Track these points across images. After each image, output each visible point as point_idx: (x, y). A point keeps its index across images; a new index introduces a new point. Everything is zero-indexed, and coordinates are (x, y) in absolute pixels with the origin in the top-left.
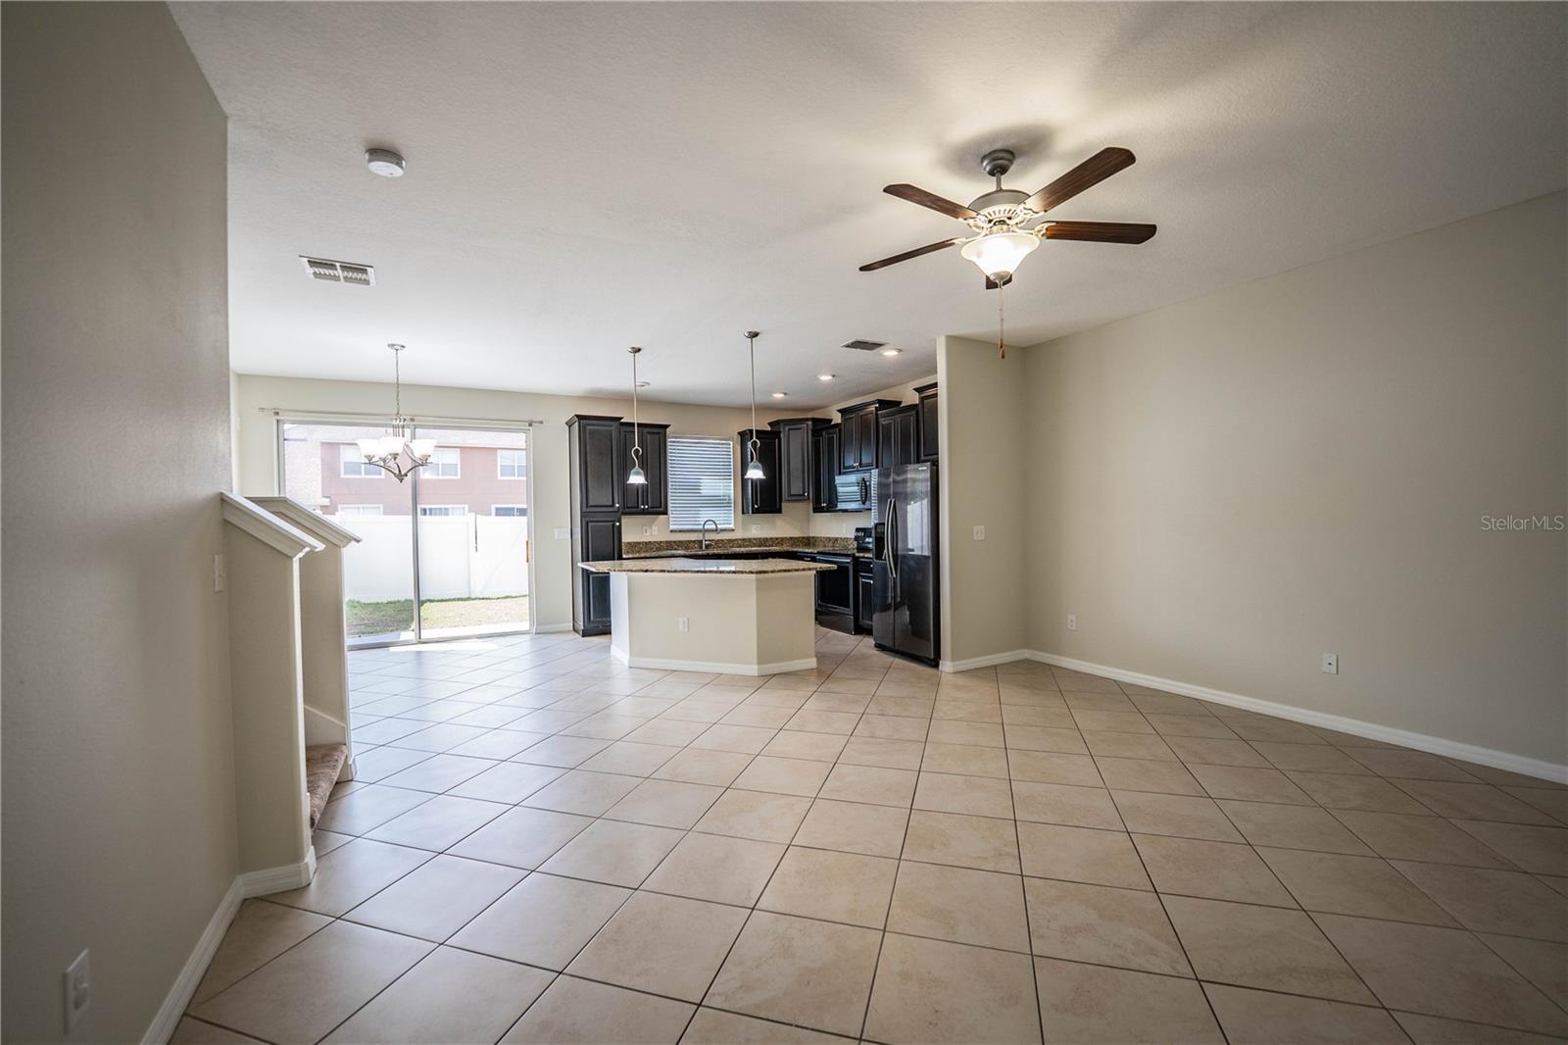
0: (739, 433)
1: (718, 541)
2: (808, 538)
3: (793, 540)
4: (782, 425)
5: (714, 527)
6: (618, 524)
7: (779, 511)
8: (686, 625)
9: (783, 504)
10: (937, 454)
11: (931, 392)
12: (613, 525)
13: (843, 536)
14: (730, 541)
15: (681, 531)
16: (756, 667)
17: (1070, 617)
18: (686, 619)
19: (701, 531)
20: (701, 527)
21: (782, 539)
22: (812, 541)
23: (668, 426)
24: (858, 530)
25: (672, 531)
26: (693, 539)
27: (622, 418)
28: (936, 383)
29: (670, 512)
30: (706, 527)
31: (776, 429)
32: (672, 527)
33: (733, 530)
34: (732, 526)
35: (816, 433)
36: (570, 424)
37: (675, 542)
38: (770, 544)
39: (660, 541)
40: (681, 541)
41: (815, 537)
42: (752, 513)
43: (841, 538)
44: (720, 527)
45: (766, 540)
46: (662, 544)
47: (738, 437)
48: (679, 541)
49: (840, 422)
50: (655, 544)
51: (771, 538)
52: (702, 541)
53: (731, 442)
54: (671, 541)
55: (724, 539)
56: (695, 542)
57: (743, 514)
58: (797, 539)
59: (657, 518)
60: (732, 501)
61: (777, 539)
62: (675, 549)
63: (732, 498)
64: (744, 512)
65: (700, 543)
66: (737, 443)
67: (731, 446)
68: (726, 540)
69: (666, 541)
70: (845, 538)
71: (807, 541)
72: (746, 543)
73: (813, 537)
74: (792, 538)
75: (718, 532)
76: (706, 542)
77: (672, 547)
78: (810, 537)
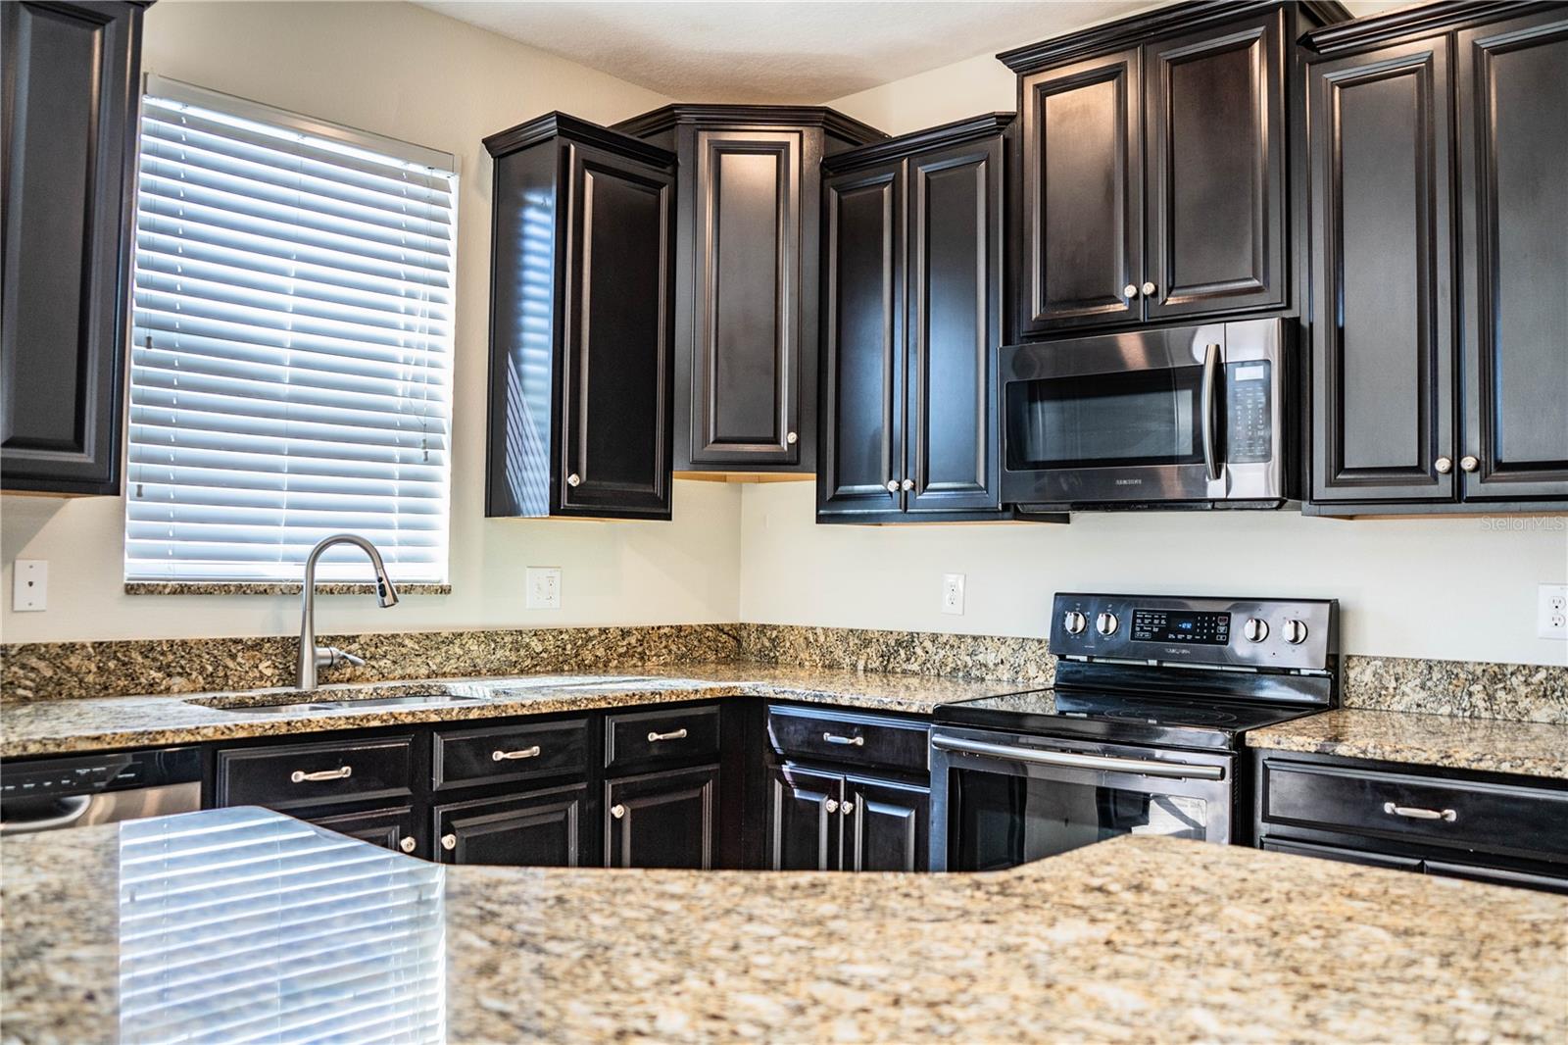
0: (486, 139)
1: (379, 640)
4: (683, 134)
5: (366, 572)
7: (659, 508)
9: (676, 478)
13: (947, 629)
14: (431, 641)
15: (183, 590)
19: (292, 591)
20: (296, 573)
21: (646, 634)
22: (752, 644)
24: (1067, 602)
25: (131, 590)
26: (249, 634)
29: (129, 486)
30: (325, 572)
32: (136, 568)
33: (445, 591)
34: (438, 572)
37: (148, 649)
38: (601, 652)
39: (63, 646)
40: (184, 643)
41: (775, 628)
42: (556, 510)
43: (934, 638)
44: (396, 573)
45: (584, 636)
46: (74, 661)
47: (481, 160)
48: (171, 643)
49: (1015, 111)
50: (33, 662)
51: (604, 631)
52: (297, 643)
53: (454, 182)
54: (126, 645)
55: (401, 633)
56: (257, 645)
57: (489, 513)
58: (699, 632)
59: (52, 511)
60: (445, 455)
61: (625, 633)
62: (151, 689)
63: (446, 439)
64: (500, 501)
65: (286, 653)
66: (479, 186)
67: (453, 198)
68: (411, 637)
69: (98, 645)
70: (960, 637)
71: (733, 643)
72: (499, 653)
73: (762, 629)
74: (680, 629)
75: (388, 599)
76: (322, 651)
77: (132, 677)
78: (743, 626)
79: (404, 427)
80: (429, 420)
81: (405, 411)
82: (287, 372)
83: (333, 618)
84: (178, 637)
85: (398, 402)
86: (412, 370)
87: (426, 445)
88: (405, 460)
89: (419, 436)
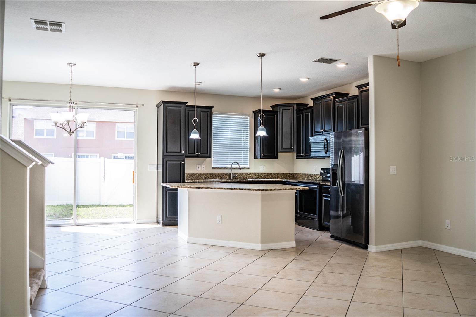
0: (253, 112)
1: (240, 174)
2: (293, 174)
3: (284, 175)
4: (278, 108)
5: (237, 166)
6: (183, 163)
7: (276, 158)
8: (221, 219)
9: (278, 153)
10: (369, 124)
11: (365, 88)
12: (181, 163)
13: (314, 173)
14: (247, 174)
15: (218, 168)
16: (260, 245)
17: (447, 221)
18: (221, 216)
19: (230, 168)
20: (230, 166)
21: (278, 174)
22: (295, 176)
23: (213, 107)
24: (322, 169)
25: (213, 168)
26: (225, 173)
27: (187, 103)
28: (368, 83)
29: (212, 157)
30: (233, 166)
31: (275, 109)
32: (213, 166)
33: (249, 168)
34: (248, 166)
35: (299, 112)
36: (158, 106)
37: (215, 174)
38: (271, 177)
39: (207, 174)
40: (218, 174)
41: (297, 174)
42: (260, 158)
43: (312, 174)
44: (241, 166)
45: (268, 174)
46: (208, 175)
47: (252, 114)
48: (217, 174)
49: (313, 106)
50: (204, 175)
51: (271, 174)
52: (231, 174)
53: (249, 117)
54: (213, 174)
55: (243, 173)
56: (226, 174)
57: (255, 159)
58: (287, 174)
59: (205, 160)
60: (249, 152)
61: (274, 174)
62: (215, 178)
63: (249, 150)
64: (255, 158)
65: (229, 175)
66: (252, 118)
67: (249, 120)
68: (244, 174)
69: (210, 174)
70: (315, 174)
71: (292, 176)
72: (256, 176)
73: (296, 174)
74: (283, 174)
75: (240, 169)
76: (233, 175)
77: (213, 177)
78: (294, 174)
79: (243, 149)
80: (246, 147)
81: (243, 147)
82: (229, 143)
83: (235, 171)
84: (218, 173)
85: (242, 145)
86: (244, 141)
87: (246, 150)
88: (244, 152)
89: (245, 149)
